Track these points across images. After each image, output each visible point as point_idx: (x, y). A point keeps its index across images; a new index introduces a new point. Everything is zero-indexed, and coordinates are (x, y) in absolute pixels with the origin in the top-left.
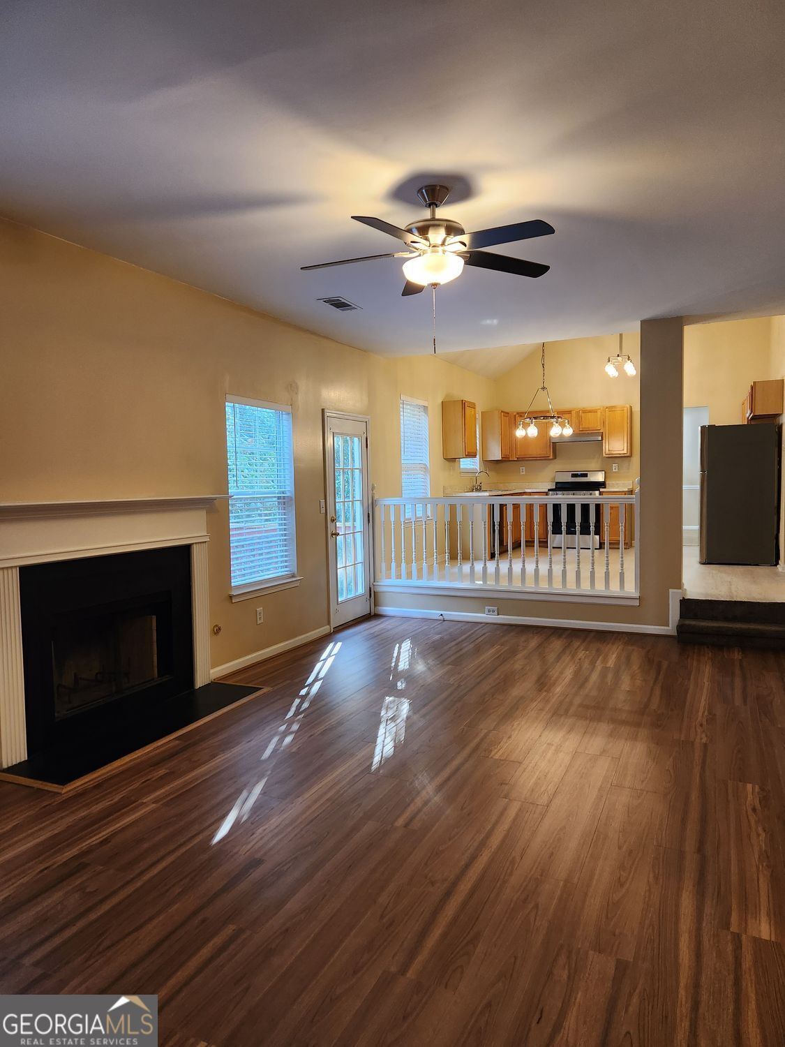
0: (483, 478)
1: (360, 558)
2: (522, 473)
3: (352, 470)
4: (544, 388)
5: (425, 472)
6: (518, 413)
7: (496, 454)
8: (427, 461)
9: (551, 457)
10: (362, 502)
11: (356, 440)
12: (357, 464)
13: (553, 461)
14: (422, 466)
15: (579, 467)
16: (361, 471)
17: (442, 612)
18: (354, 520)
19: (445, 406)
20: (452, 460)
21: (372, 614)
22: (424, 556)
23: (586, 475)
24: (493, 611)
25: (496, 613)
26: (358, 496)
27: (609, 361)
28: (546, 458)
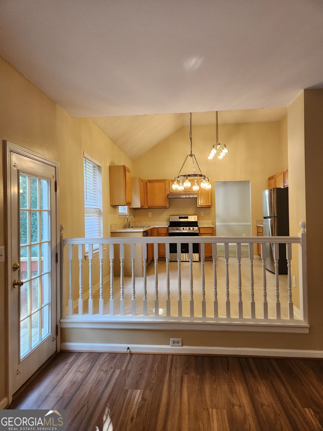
0: (131, 219)
1: (47, 299)
2: (149, 216)
3: (41, 212)
4: (191, 155)
5: (99, 214)
6: (148, 180)
7: (137, 204)
8: (101, 207)
9: (168, 207)
10: (50, 243)
11: (44, 182)
12: (46, 206)
13: (168, 209)
14: (98, 210)
15: (183, 213)
16: (50, 212)
17: (129, 346)
18: (41, 255)
19: (112, 169)
20: (115, 206)
21: (59, 350)
22: (111, 292)
23: (187, 218)
24: (178, 343)
25: (180, 344)
26: (46, 238)
27: (213, 147)
28: (165, 208)
